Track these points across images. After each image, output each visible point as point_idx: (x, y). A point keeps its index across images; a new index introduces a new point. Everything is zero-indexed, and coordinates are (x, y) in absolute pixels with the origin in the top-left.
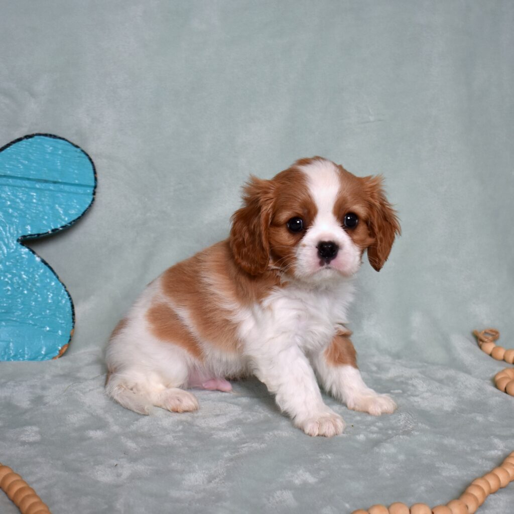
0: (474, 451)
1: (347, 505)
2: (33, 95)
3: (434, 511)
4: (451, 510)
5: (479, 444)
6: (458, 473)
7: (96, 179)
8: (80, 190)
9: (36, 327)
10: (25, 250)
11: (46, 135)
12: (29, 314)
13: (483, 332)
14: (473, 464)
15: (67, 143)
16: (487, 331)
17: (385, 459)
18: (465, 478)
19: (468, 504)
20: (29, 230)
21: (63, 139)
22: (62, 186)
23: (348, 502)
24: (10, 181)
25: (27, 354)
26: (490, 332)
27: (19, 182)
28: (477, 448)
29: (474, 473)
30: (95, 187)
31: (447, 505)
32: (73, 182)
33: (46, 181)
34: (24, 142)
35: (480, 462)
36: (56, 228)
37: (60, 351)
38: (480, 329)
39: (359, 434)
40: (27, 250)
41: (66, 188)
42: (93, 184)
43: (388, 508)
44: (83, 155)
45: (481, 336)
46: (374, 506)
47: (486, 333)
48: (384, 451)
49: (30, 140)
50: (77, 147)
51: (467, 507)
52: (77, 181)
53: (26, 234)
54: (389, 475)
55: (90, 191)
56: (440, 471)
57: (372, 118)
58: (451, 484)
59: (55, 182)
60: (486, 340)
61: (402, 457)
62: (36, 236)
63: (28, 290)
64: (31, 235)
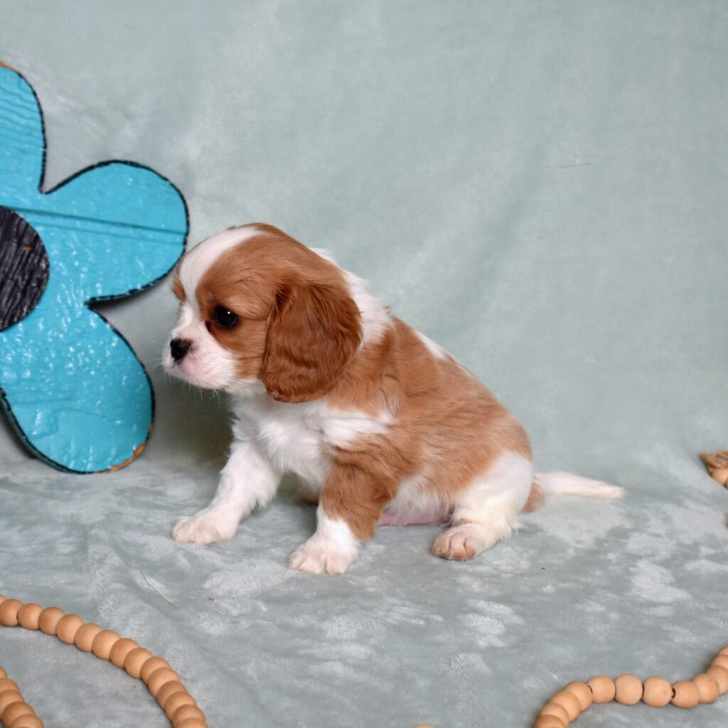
0: (710, 611)
1: (555, 677)
2: (128, 116)
3: (675, 687)
4: (697, 687)
5: (714, 601)
6: (694, 639)
7: (188, 223)
9: (105, 419)
11: (125, 163)
12: (97, 401)
13: (715, 455)
14: (713, 628)
16: (720, 454)
17: (592, 618)
18: (706, 646)
19: (719, 681)
21: (148, 169)
22: (144, 232)
23: (556, 672)
24: (78, 224)
25: (93, 455)
26: (724, 456)
27: (89, 225)
28: (713, 606)
29: (716, 640)
30: (187, 234)
31: (691, 680)
32: (158, 227)
33: (123, 225)
34: (97, 170)
35: (721, 625)
36: (135, 287)
37: (134, 452)
38: (710, 450)
39: (544, 585)
40: (96, 315)
41: (151, 235)
42: (184, 229)
43: (614, 681)
44: (173, 190)
45: (712, 460)
46: (592, 678)
47: (718, 456)
48: (590, 610)
49: (105, 168)
50: (165, 179)
51: (717, 684)
52: (163, 226)
53: (96, 296)
54: (602, 639)
55: (180, 239)
56: (670, 636)
57: (578, 161)
58: (688, 654)
59: (135, 227)
60: (719, 465)
61: (614, 616)
62: (109, 298)
63: (96, 369)
64: (102, 297)
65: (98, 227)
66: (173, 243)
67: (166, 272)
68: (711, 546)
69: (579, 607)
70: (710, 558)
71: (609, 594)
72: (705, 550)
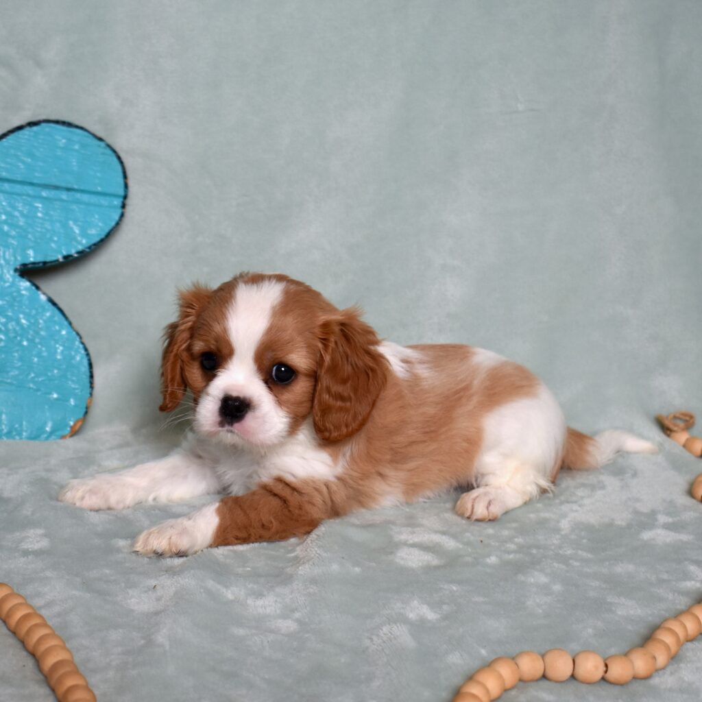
0: (661, 582)
1: (483, 652)
2: (39, 64)
3: (608, 662)
4: (632, 662)
5: (667, 572)
6: (639, 612)
7: (126, 186)
8: (104, 201)
9: (39, 393)
10: (25, 284)
11: (57, 122)
12: (29, 374)
13: (672, 416)
14: (661, 599)
15: (86, 133)
16: (678, 415)
17: (534, 589)
18: (650, 618)
19: (657, 656)
20: (32, 257)
21: (82, 128)
22: (78, 195)
23: (484, 647)
25: (26, 431)
26: (681, 416)
27: (18, 188)
28: (665, 576)
29: (663, 612)
30: (125, 197)
31: (626, 654)
32: (94, 190)
33: (56, 188)
34: (27, 131)
35: (670, 596)
36: (69, 253)
37: (72, 427)
39: (489, 556)
40: (28, 284)
41: (85, 198)
42: (122, 192)
43: (543, 656)
44: (109, 152)
45: (667, 423)
46: (521, 654)
47: (675, 417)
48: (532, 580)
49: (35, 128)
50: (100, 139)
51: (654, 658)
52: (99, 189)
53: (27, 262)
54: (540, 611)
55: (117, 202)
56: (614, 608)
57: (521, 107)
58: (630, 627)
59: (68, 190)
60: (675, 429)
61: (557, 587)
62: (41, 265)
63: (28, 340)
64: (33, 263)
65: (29, 190)
66: (111, 207)
67: (103, 236)
68: (668, 514)
69: (521, 577)
70: (667, 527)
71: (556, 565)
72: (662, 519)
